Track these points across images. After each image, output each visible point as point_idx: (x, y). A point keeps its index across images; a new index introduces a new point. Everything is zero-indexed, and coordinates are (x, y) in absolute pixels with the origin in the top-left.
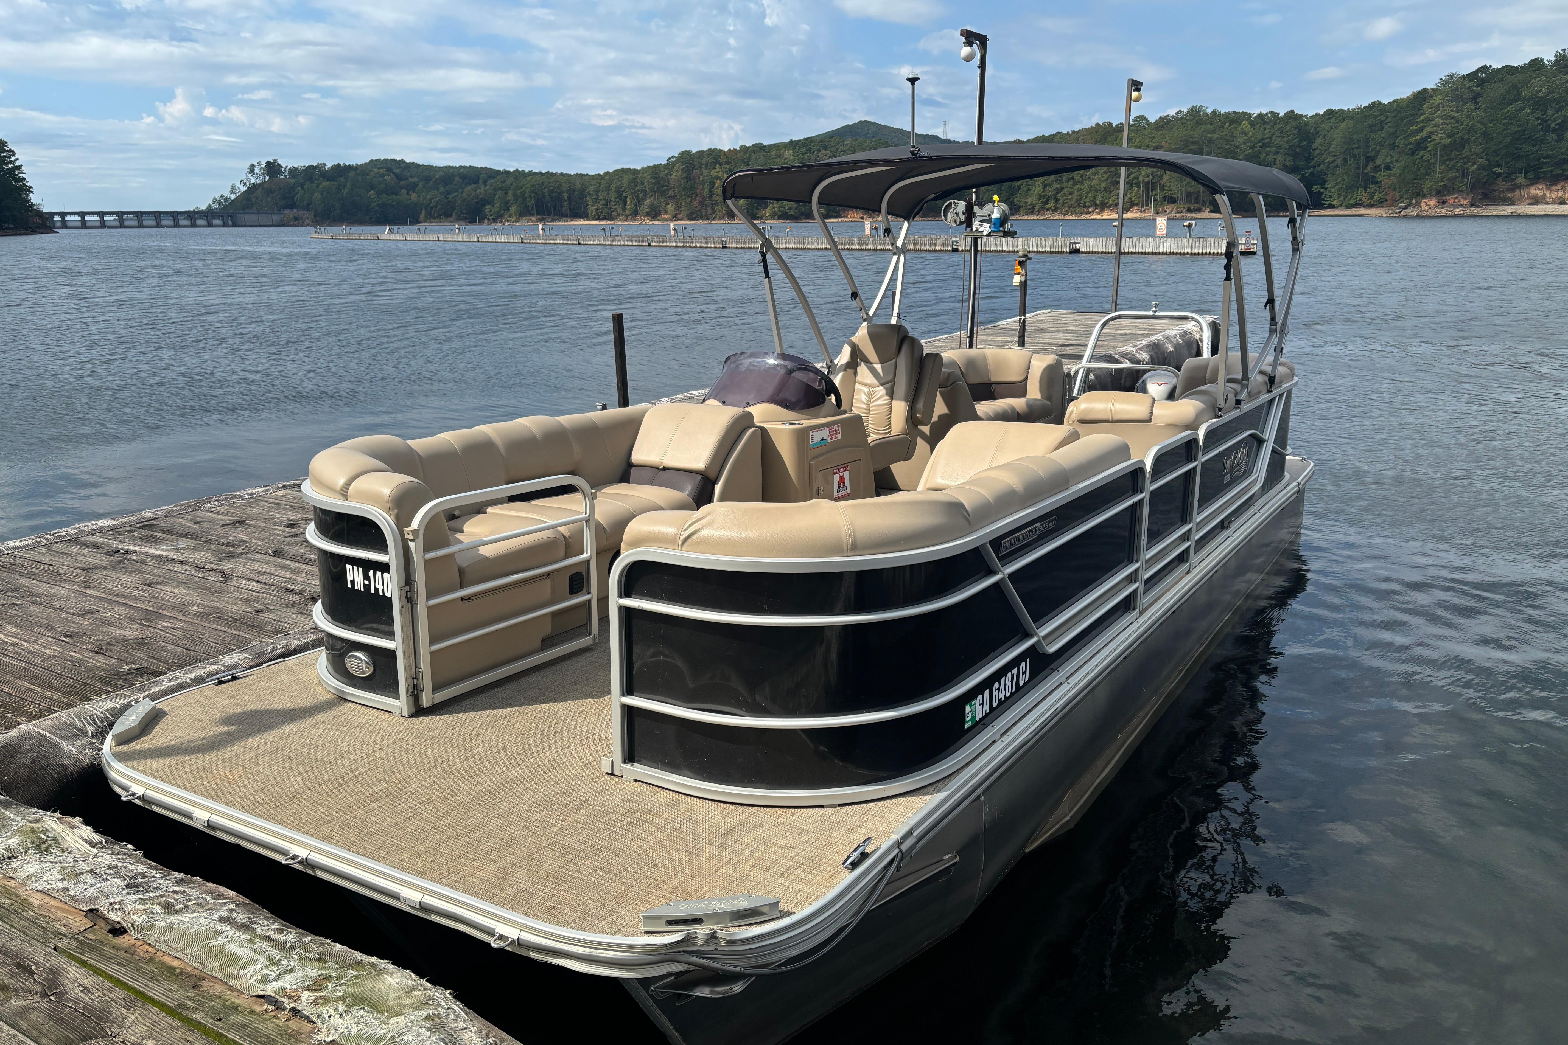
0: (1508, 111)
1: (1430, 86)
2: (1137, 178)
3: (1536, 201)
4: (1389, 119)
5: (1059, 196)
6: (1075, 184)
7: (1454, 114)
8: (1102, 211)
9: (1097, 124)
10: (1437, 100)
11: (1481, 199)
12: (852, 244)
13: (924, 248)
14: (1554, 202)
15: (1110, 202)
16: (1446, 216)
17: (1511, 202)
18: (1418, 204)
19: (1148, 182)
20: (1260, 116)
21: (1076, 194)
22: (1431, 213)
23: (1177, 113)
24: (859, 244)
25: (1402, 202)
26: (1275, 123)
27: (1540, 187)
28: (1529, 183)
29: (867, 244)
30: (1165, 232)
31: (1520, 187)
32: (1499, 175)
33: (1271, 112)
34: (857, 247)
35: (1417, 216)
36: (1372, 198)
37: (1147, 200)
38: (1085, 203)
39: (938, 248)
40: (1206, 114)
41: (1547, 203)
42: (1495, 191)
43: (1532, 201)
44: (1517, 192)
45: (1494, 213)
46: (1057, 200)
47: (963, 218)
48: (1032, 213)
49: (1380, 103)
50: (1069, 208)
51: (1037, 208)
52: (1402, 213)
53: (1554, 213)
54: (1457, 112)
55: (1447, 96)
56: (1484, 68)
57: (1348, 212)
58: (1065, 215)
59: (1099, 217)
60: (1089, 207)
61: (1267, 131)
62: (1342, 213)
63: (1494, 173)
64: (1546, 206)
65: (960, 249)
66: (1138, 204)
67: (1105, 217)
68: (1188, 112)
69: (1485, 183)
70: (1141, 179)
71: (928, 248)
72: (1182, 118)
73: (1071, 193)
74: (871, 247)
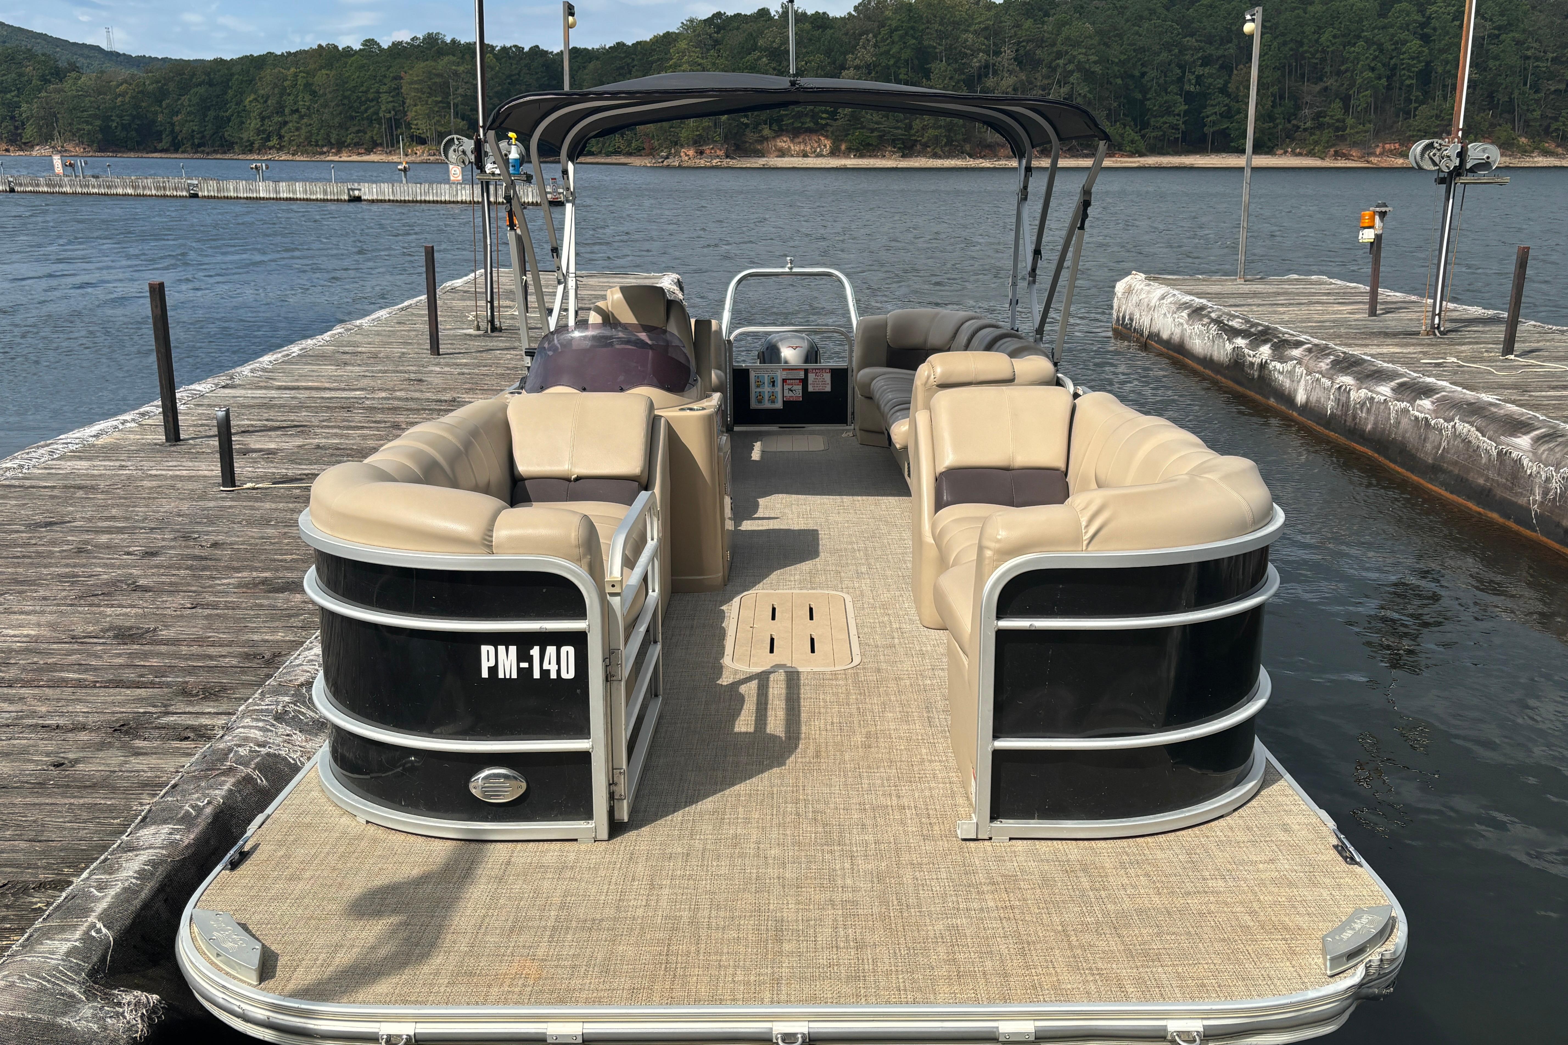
0: (748, 61)
1: (674, 28)
2: (377, 113)
3: (782, 153)
4: (636, 63)
5: (283, 132)
6: (302, 117)
7: (700, 61)
8: (338, 152)
9: (320, 46)
10: (683, 45)
11: (734, 150)
12: (38, 185)
13: (147, 192)
14: (798, 156)
15: (348, 141)
16: (705, 168)
17: (761, 154)
18: (677, 154)
19: (391, 118)
20: (504, 49)
21: (304, 131)
22: (690, 163)
23: (413, 39)
24: (48, 185)
25: (662, 151)
26: (521, 59)
27: (785, 139)
28: (774, 135)
29: (61, 186)
30: (460, 178)
31: (766, 139)
32: (747, 125)
33: (515, 46)
34: (46, 189)
35: (679, 166)
36: (629, 145)
37: (392, 140)
38: (317, 141)
39: (168, 193)
40: (444, 42)
41: (792, 156)
42: (746, 142)
43: (780, 153)
44: (765, 144)
45: (748, 165)
46: (281, 137)
47: (472, 158)
48: (251, 151)
49: (624, 44)
50: (298, 146)
51: (256, 146)
52: (665, 163)
53: (800, 166)
54: (702, 58)
55: (691, 41)
56: (718, 15)
57: (609, 160)
58: (293, 155)
59: (336, 158)
60: (323, 146)
61: (514, 67)
62: (603, 160)
63: (742, 123)
64: (792, 159)
65: (200, 194)
66: (381, 145)
67: (344, 159)
68: (424, 39)
69: (736, 134)
70: (381, 115)
71: (154, 192)
72: (419, 45)
73: (298, 129)
74: (68, 189)
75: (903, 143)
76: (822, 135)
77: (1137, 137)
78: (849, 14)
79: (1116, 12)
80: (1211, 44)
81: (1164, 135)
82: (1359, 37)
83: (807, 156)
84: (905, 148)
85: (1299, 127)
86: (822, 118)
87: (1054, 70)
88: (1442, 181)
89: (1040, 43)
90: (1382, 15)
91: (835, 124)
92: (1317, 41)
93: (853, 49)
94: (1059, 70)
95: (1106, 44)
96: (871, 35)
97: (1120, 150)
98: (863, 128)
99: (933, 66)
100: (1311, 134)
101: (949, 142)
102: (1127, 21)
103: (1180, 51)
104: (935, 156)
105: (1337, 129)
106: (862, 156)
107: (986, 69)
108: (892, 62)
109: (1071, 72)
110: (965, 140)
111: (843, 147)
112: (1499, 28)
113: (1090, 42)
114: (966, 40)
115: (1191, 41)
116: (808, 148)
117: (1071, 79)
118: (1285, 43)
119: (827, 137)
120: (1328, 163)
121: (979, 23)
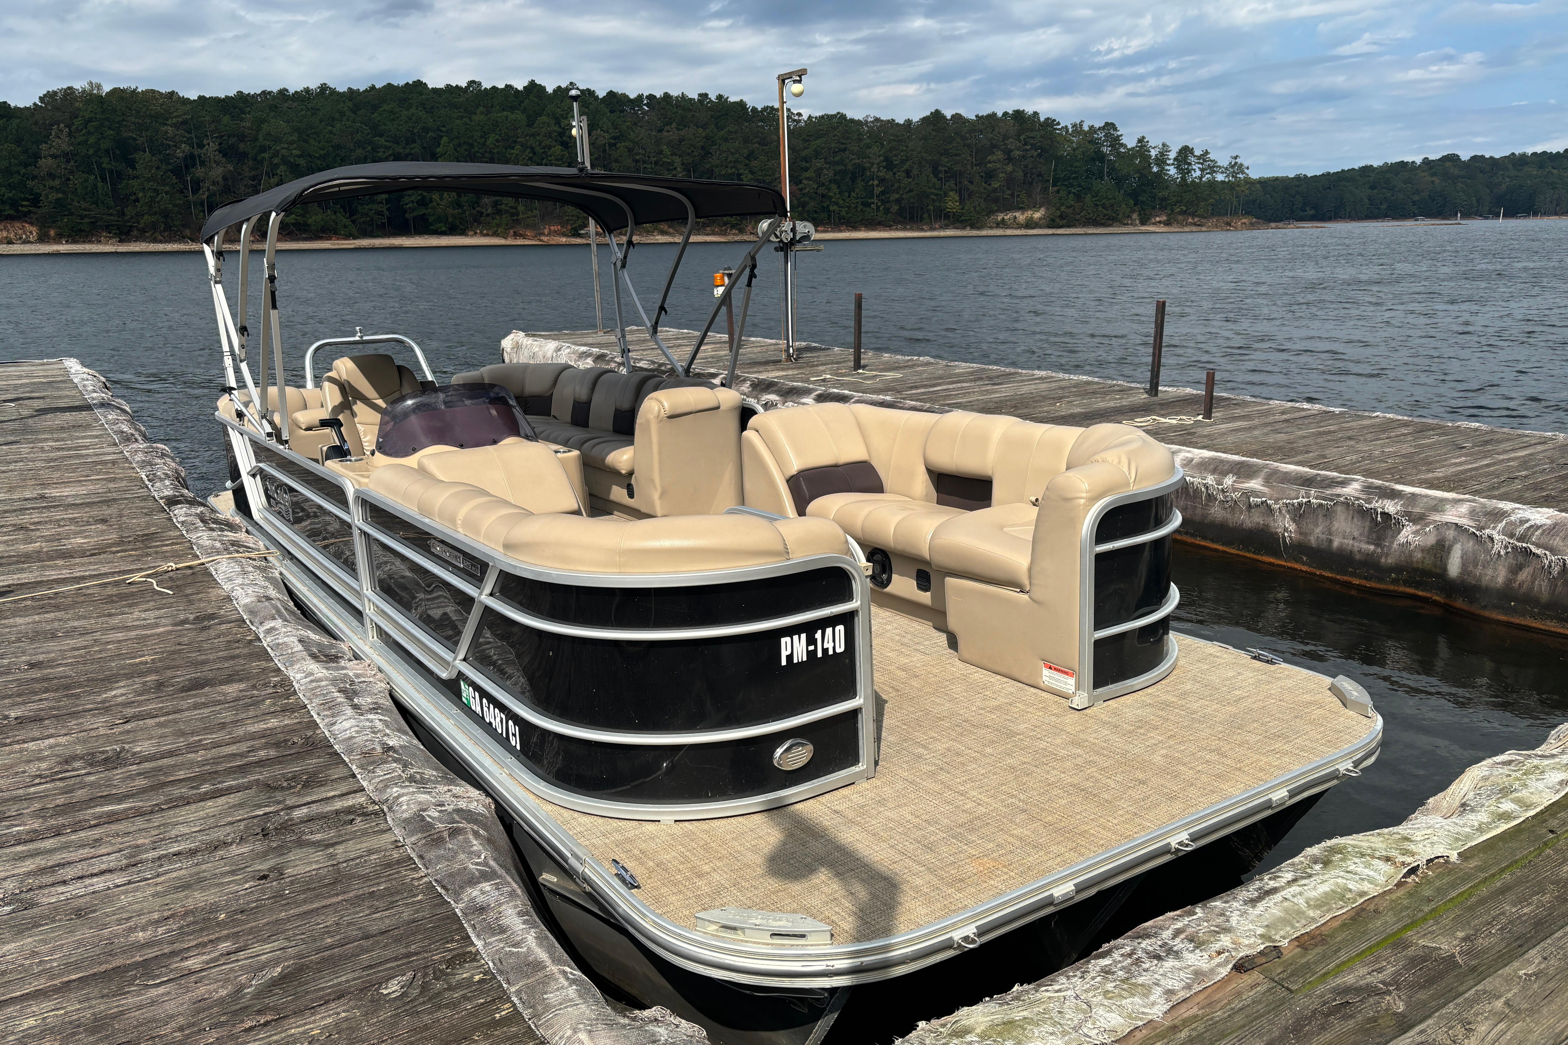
75: (118, 229)
76: (26, 222)
77: (348, 222)
78: (35, 104)
79: (309, 113)
80: (398, 143)
81: (372, 220)
82: (515, 142)
83: (13, 243)
84: (121, 233)
85: (482, 213)
86: (22, 206)
87: (261, 162)
88: (781, 249)
89: (242, 138)
90: (530, 125)
91: (40, 211)
92: (484, 144)
93: (46, 138)
94: (266, 164)
95: (304, 141)
96: (62, 125)
97: (335, 233)
98: (72, 214)
99: (136, 156)
100: (493, 219)
101: (168, 228)
102: (321, 121)
103: (373, 149)
104: (155, 241)
105: (512, 215)
106: (75, 242)
107: (191, 161)
108: (91, 152)
109: (276, 166)
110: (184, 226)
111: (52, 233)
112: (614, 138)
113: (290, 138)
114: (166, 132)
115: (381, 141)
116: (12, 236)
117: (278, 171)
118: (459, 145)
119: (32, 224)
120: (510, 242)
121: (177, 117)
